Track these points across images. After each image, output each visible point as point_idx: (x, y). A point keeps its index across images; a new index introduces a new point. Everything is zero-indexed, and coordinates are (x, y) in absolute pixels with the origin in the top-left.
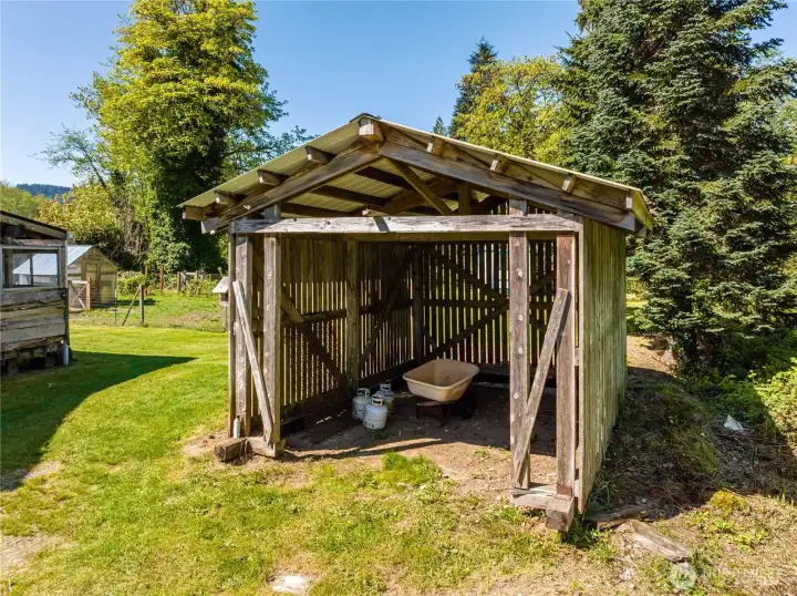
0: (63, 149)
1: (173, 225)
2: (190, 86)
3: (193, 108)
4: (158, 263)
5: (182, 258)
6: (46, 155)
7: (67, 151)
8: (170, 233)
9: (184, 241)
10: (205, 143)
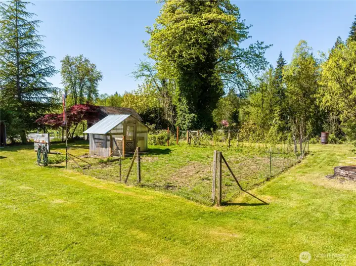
0: (140, 71)
1: (188, 104)
2: (195, 21)
3: (197, 33)
4: (181, 125)
5: (192, 122)
6: (133, 74)
7: (142, 72)
8: (187, 109)
9: (193, 112)
10: (204, 54)
